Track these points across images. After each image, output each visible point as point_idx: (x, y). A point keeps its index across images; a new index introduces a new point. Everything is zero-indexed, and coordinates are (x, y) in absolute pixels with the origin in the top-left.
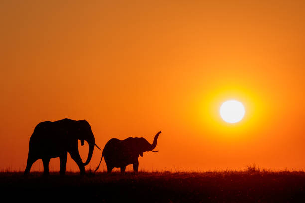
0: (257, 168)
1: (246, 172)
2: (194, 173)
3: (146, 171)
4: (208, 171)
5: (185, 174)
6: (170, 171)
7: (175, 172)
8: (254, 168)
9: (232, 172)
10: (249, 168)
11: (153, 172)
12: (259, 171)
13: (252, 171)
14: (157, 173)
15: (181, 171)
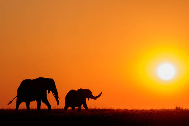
0: (181, 108)
1: (175, 110)
2: (143, 110)
3: (113, 109)
4: (151, 109)
5: (137, 111)
6: (128, 109)
7: (131, 109)
8: (180, 108)
9: (166, 110)
10: (176, 107)
11: (117, 110)
12: (182, 109)
13: (178, 109)
14: (120, 110)
15: (135, 109)
